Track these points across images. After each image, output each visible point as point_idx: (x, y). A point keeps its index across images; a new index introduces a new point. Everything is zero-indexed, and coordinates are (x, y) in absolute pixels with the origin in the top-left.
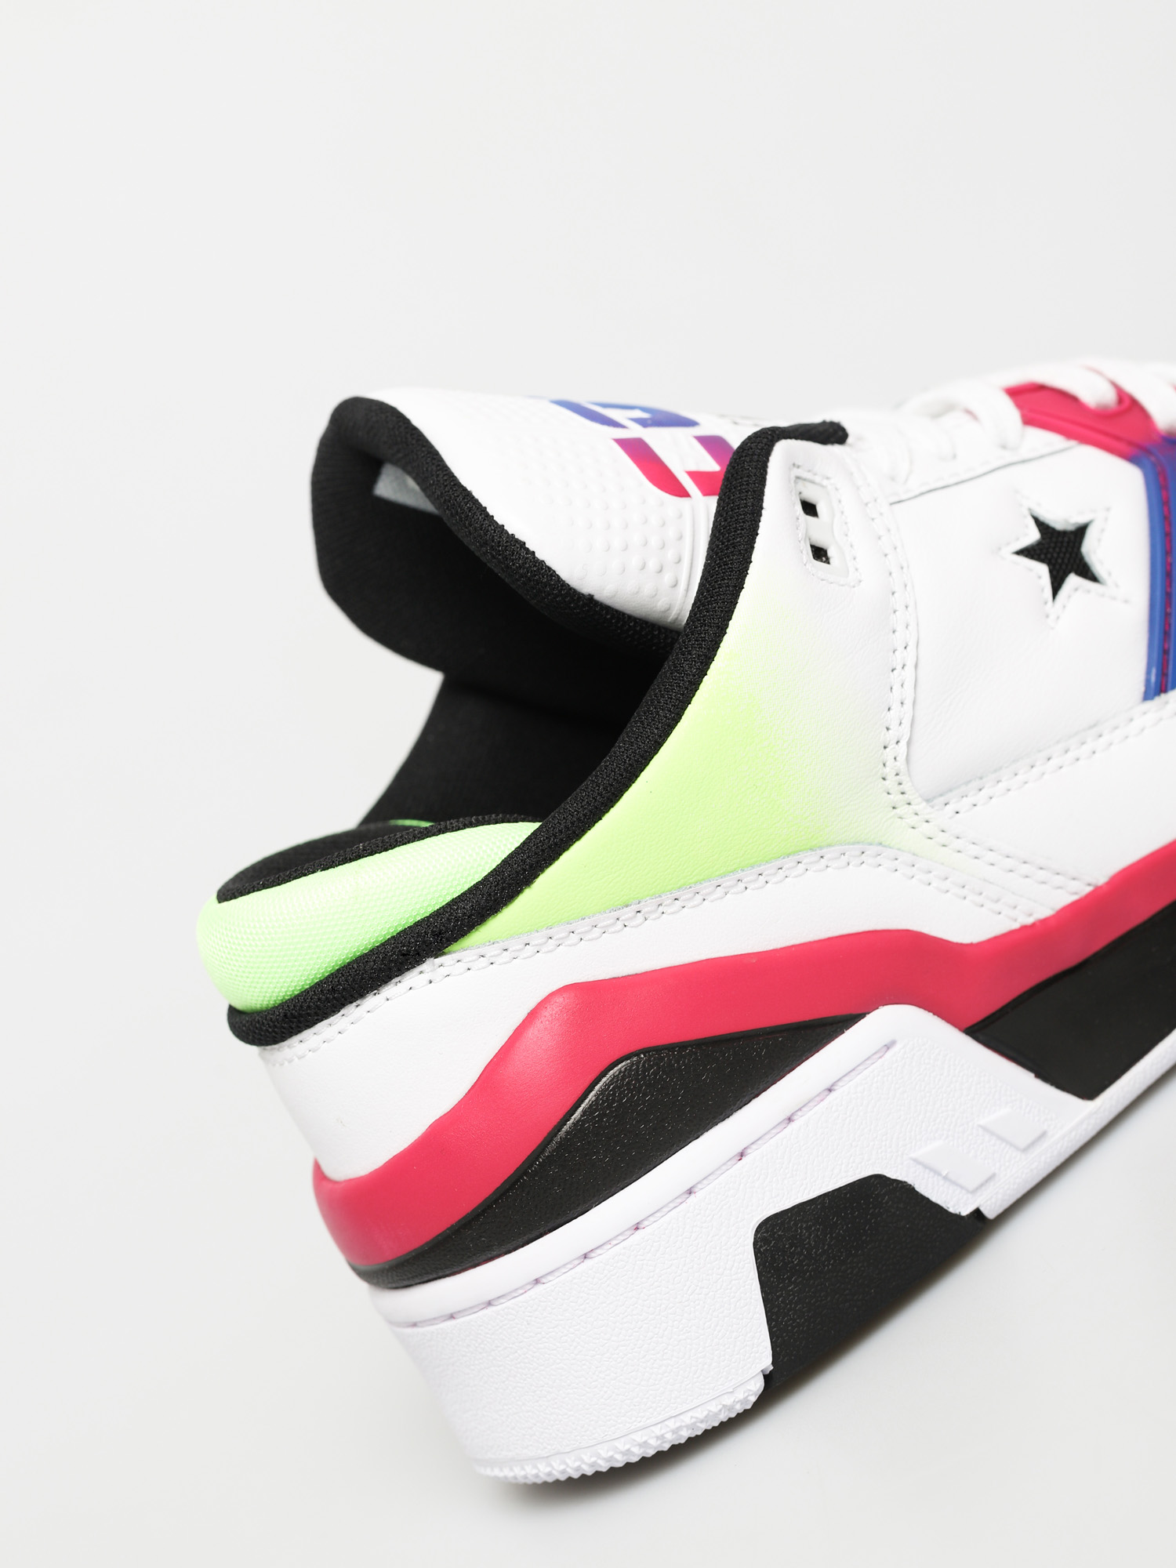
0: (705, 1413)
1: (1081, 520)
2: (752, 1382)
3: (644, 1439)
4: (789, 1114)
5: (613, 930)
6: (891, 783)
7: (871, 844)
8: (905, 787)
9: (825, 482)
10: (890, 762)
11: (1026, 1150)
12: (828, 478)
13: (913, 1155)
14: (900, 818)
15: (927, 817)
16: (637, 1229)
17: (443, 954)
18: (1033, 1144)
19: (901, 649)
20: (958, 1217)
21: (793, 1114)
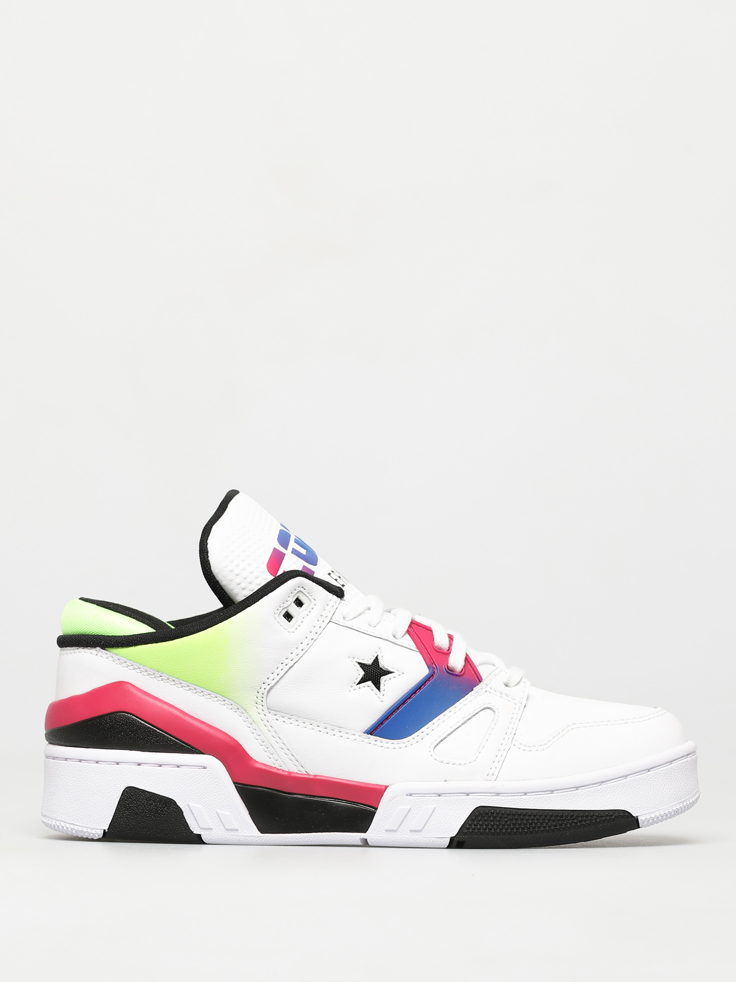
0: (82, 830)
1: (390, 669)
2: (99, 830)
3: (64, 825)
4: (161, 764)
5: (151, 676)
6: (259, 695)
7: (242, 708)
8: (264, 700)
9: (313, 600)
10: (263, 689)
11: (227, 830)
12: (315, 600)
13: (189, 803)
14: (257, 708)
15: (266, 714)
16: (97, 763)
17: (104, 649)
18: (231, 830)
19: (289, 659)
20: (192, 832)
21: (162, 765)
